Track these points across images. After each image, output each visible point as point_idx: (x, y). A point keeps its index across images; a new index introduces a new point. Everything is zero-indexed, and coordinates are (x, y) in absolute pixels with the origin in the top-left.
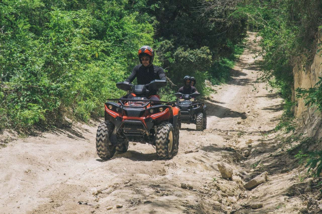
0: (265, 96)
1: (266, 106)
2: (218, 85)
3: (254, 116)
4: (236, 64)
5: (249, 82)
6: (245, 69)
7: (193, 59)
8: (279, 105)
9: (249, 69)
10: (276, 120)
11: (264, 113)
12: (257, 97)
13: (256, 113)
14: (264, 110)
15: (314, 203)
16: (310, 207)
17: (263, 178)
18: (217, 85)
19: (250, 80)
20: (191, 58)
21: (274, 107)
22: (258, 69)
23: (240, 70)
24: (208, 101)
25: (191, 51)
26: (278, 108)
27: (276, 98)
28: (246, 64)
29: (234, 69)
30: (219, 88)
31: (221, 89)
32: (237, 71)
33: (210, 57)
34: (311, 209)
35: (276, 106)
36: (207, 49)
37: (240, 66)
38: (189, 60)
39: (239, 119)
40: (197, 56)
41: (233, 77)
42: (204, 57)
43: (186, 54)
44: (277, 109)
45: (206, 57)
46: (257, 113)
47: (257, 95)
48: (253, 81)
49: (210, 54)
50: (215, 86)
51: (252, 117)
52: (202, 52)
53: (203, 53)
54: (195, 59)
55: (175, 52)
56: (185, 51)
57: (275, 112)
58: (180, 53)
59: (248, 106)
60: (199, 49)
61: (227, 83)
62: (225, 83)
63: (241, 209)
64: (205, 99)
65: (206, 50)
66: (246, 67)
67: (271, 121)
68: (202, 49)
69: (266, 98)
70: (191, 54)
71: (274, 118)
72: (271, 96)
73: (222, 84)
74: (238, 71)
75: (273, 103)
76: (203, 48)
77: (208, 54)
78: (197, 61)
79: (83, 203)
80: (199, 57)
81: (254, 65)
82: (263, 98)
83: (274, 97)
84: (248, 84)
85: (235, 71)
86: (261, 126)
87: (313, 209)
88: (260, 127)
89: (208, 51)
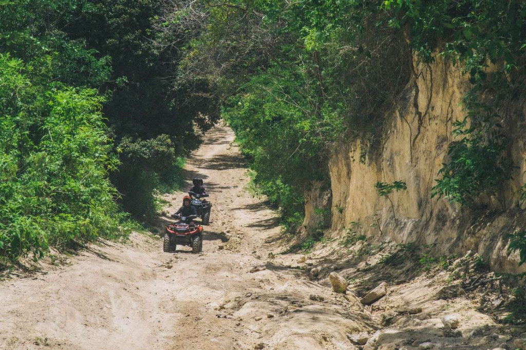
0: (244, 207)
1: (251, 222)
2: (169, 193)
3: (239, 237)
4: (188, 162)
5: (213, 188)
6: (202, 168)
7: (147, 153)
8: (270, 220)
9: (208, 169)
10: (273, 241)
11: (252, 232)
12: (233, 210)
13: (239, 232)
14: (250, 228)
15: (488, 300)
16: (484, 305)
17: (383, 290)
18: (168, 195)
19: (215, 185)
20: (144, 153)
21: (263, 222)
22: (222, 167)
23: (196, 169)
24: (163, 218)
25: (144, 143)
26: (270, 223)
27: (262, 209)
28: (201, 161)
29: (185, 168)
30: (171, 199)
31: (175, 199)
32: (191, 171)
33: (172, 149)
34: (486, 306)
35: (266, 221)
36: (167, 138)
37: (194, 164)
38: (140, 156)
39: (219, 242)
40: (152, 149)
41: (188, 181)
42: (163, 151)
43: (136, 146)
44: (269, 225)
45: (166, 150)
46: (241, 233)
47: (231, 207)
48: (218, 186)
49: (172, 146)
50: (165, 195)
51: (237, 238)
52: (159, 143)
53: (161, 145)
54: (151, 154)
55: (119, 144)
56: (133, 142)
57: (268, 230)
58: (127, 146)
59: (224, 223)
60: (155, 138)
61: (181, 191)
62: (178, 191)
63: (397, 315)
64: (159, 214)
65: (165, 140)
66: (203, 165)
67: (266, 242)
68: (160, 139)
69: (246, 210)
70: (144, 146)
71: (269, 238)
72: (254, 208)
73: (175, 192)
74: (193, 171)
75: (260, 217)
76: (161, 137)
77: (168, 146)
78: (152, 157)
79: (221, 316)
80: (155, 151)
81: (214, 161)
82: (242, 210)
83: (257, 208)
84: (214, 190)
85: (189, 171)
86: (255, 250)
87: (488, 306)
88: (255, 252)
89: (169, 141)
